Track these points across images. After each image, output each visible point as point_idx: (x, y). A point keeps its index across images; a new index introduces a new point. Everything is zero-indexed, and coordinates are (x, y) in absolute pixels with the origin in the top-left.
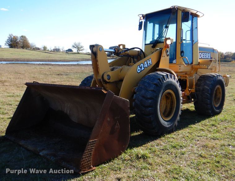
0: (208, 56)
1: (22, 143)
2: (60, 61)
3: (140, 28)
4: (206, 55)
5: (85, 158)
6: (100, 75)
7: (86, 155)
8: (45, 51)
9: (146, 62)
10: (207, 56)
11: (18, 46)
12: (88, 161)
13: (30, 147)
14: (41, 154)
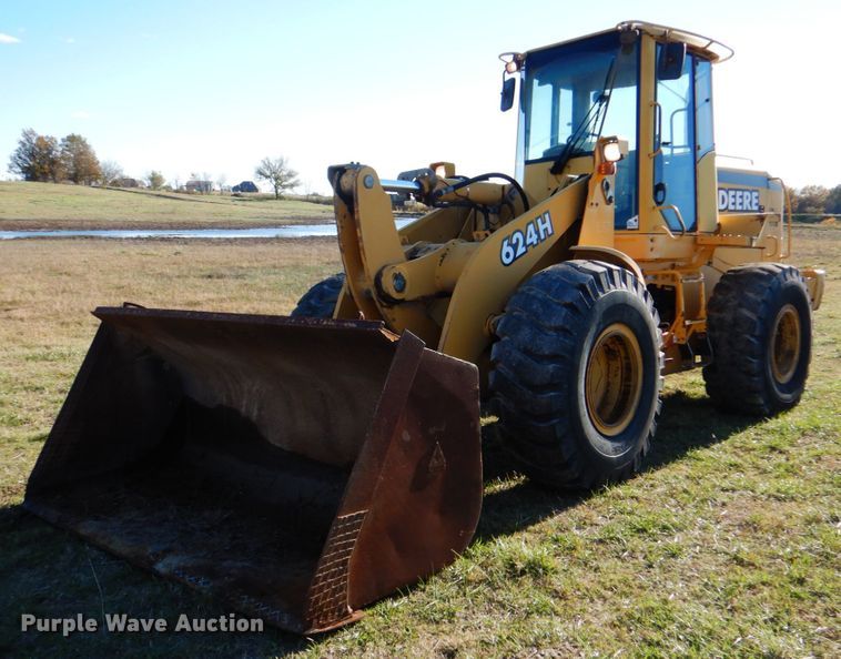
0: (751, 203)
1: (87, 528)
2: (213, 226)
3: (507, 102)
4: (741, 197)
5: (325, 578)
6: (369, 277)
7: (329, 568)
8: (158, 193)
9: (531, 228)
10: (746, 202)
11: (59, 175)
12: (335, 591)
13: (120, 545)
14: (160, 567)
